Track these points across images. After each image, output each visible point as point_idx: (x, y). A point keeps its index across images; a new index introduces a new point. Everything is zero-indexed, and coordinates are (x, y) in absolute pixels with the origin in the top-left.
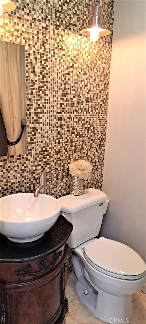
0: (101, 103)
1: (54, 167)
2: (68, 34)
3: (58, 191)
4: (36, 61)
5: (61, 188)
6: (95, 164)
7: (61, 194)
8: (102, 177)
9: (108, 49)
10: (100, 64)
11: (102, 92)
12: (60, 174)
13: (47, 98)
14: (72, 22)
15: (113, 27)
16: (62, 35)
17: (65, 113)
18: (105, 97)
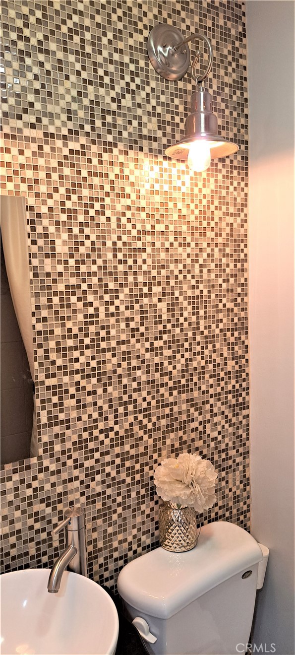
0: (230, 305)
1: (114, 479)
2: (137, 160)
3: (130, 539)
4: (58, 230)
5: (136, 530)
6: (227, 454)
7: (139, 546)
8: (248, 484)
9: (239, 184)
10: (220, 219)
11: (232, 280)
12: (133, 495)
13: (91, 310)
14: (145, 132)
15: (247, 133)
16: (122, 164)
17: (138, 341)
18: (239, 290)
